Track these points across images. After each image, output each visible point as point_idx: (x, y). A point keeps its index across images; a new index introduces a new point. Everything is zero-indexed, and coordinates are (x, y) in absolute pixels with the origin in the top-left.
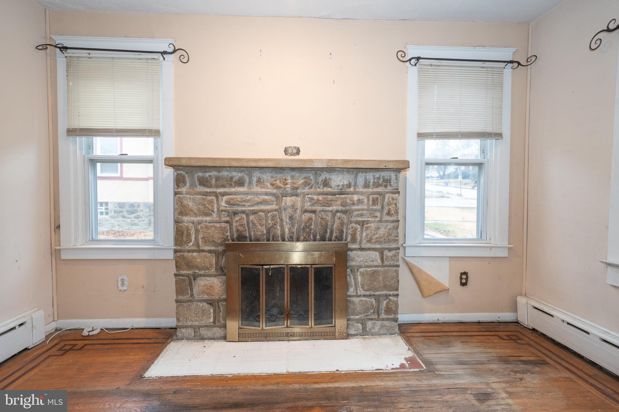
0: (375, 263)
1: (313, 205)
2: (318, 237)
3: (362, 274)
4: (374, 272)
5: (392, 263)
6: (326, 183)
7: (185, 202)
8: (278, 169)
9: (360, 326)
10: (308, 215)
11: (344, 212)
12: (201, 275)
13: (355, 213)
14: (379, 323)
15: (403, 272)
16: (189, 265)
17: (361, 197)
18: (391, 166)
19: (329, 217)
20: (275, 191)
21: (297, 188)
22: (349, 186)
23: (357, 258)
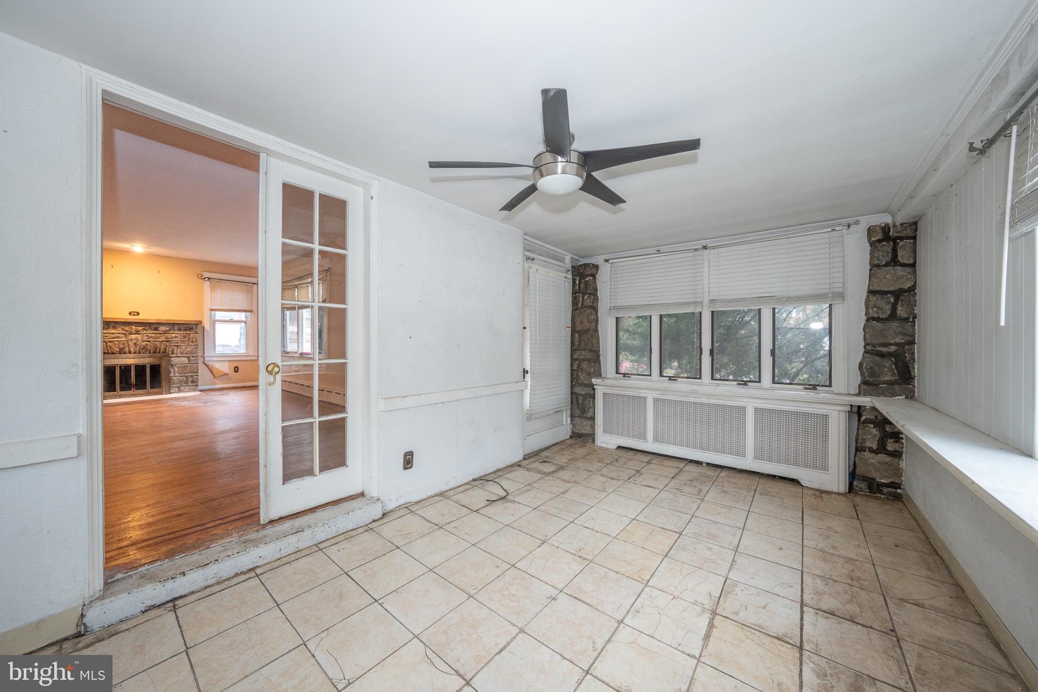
0: (185, 363)
1: (149, 338)
2: (152, 352)
3: (178, 367)
4: (184, 366)
5: (194, 362)
6: (156, 329)
8: (127, 323)
9: (177, 389)
10: (146, 343)
11: (168, 341)
13: (173, 342)
14: (188, 387)
15: (201, 366)
17: (177, 335)
18: (192, 323)
19: (158, 344)
20: (124, 332)
21: (139, 331)
22: (170, 330)
23: (175, 360)
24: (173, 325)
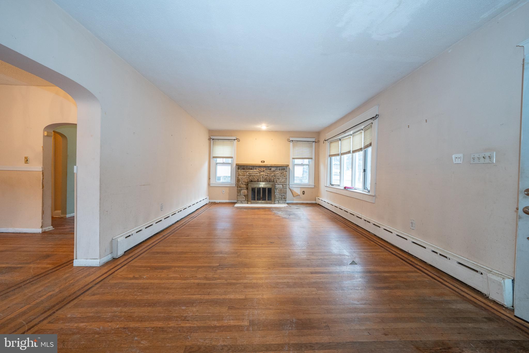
0: (281, 188)
1: (267, 174)
2: (269, 181)
3: (278, 190)
4: (281, 190)
5: (285, 188)
6: (270, 169)
7: (239, 173)
8: (260, 167)
9: (278, 202)
10: (266, 176)
11: (275, 176)
12: (243, 189)
13: (277, 176)
14: (282, 201)
15: (288, 190)
16: (240, 187)
17: (278, 173)
18: (285, 166)
19: (271, 177)
20: (259, 171)
21: (264, 170)
22: (275, 170)
23: (277, 186)
24: (277, 167)
